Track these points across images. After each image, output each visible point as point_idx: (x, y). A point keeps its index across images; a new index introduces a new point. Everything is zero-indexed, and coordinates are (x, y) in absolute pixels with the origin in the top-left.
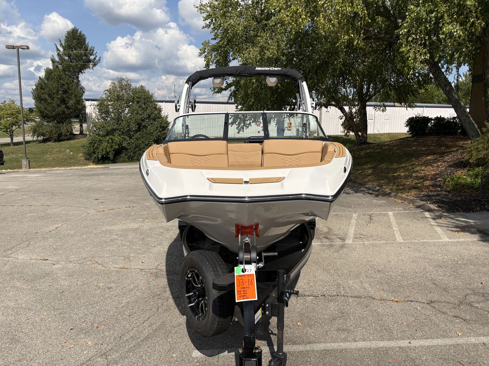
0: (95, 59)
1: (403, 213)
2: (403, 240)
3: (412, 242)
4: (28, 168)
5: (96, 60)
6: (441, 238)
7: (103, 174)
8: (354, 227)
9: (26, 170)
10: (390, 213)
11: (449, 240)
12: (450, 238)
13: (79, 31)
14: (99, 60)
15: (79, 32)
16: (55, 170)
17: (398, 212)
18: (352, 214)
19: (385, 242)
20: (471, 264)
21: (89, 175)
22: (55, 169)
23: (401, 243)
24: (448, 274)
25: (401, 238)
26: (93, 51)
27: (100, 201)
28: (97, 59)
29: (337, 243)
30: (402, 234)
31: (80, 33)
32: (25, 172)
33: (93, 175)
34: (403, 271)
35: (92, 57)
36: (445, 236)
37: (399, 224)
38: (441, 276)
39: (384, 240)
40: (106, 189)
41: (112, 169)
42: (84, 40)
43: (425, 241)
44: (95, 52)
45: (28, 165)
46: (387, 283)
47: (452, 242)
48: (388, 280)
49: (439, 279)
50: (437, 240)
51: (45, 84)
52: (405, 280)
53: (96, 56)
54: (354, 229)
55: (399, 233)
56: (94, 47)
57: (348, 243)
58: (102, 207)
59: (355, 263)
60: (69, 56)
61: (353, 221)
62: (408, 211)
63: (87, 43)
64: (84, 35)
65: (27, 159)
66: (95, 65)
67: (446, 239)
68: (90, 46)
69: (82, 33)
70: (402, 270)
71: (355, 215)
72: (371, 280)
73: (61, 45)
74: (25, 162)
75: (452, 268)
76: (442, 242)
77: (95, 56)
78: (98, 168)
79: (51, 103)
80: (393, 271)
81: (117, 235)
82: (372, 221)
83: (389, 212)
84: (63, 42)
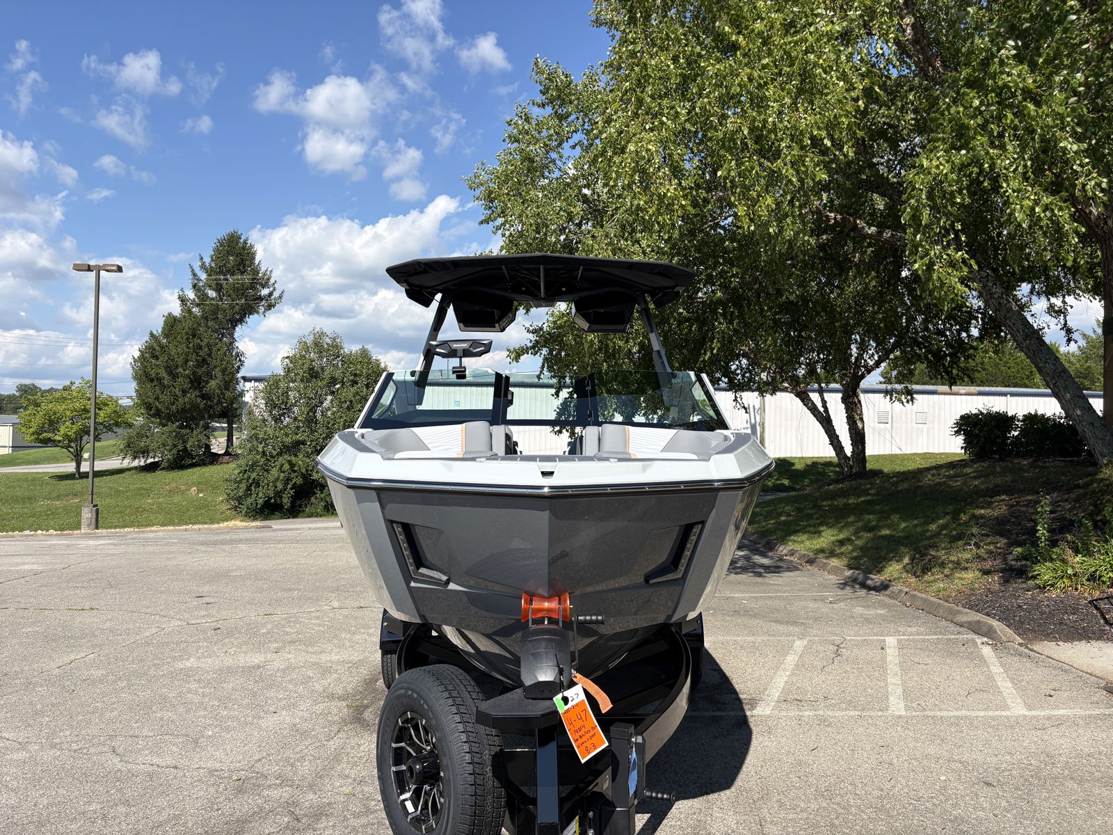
0: (271, 294)
1: (924, 640)
2: (907, 708)
3: (928, 717)
4: (93, 526)
5: (273, 297)
6: (1006, 707)
7: (247, 541)
8: (788, 673)
9: (89, 531)
10: (891, 641)
11: (1027, 713)
12: (1029, 708)
13: (243, 238)
14: (281, 297)
15: (242, 241)
16: (151, 531)
17: (911, 637)
18: (794, 641)
19: (857, 713)
20: (1072, 779)
21: (215, 543)
22: (153, 529)
23: (900, 717)
24: (1004, 803)
25: (902, 704)
27: (207, 600)
28: (276, 294)
29: (731, 713)
30: (907, 694)
32: (87, 536)
33: (224, 542)
34: (884, 794)
35: (265, 292)
36: (1019, 700)
37: (905, 668)
38: (983, 809)
39: (855, 708)
40: (234, 574)
41: (275, 530)
42: (252, 256)
43: (964, 713)
44: (272, 281)
45: (94, 521)
46: (833, 825)
47: (1033, 717)
48: (837, 818)
49: (976, 819)
50: (997, 713)
51: (162, 347)
52: (883, 820)
53: (274, 289)
54: (786, 679)
55: (899, 691)
56: (271, 271)
57: (761, 713)
58: (203, 613)
59: (762, 767)
60: (218, 288)
61: (791, 659)
62: (936, 637)
64: (252, 246)
65: (94, 506)
66: (270, 307)
67: (1018, 709)
68: (263, 269)
70: (882, 790)
71: (799, 645)
72: (791, 816)
73: (203, 266)
74: (87, 514)
75: (1017, 789)
76: (1007, 717)
77: (271, 289)
78: (246, 528)
79: (169, 387)
80: (858, 792)
81: (199, 681)
82: (839, 658)
83: (886, 638)
84: (207, 260)
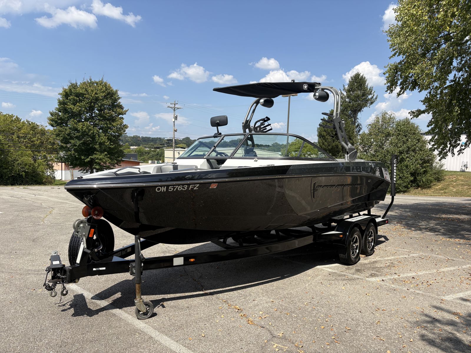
0: (372, 97)
5: (373, 99)
14: (376, 98)
15: (360, 76)
26: (371, 91)
28: (374, 97)
31: (362, 77)
35: (370, 97)
42: (365, 82)
44: (373, 92)
53: (374, 95)
56: (372, 87)
60: (350, 98)
63: (366, 84)
66: (372, 103)
68: (369, 87)
69: (364, 76)
73: (345, 89)
77: (372, 95)
84: (346, 87)
